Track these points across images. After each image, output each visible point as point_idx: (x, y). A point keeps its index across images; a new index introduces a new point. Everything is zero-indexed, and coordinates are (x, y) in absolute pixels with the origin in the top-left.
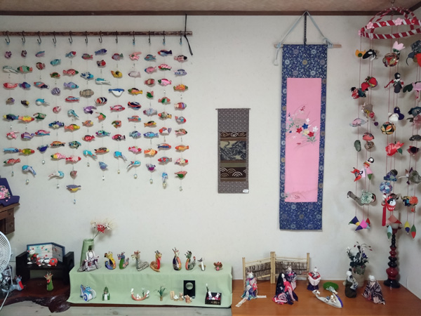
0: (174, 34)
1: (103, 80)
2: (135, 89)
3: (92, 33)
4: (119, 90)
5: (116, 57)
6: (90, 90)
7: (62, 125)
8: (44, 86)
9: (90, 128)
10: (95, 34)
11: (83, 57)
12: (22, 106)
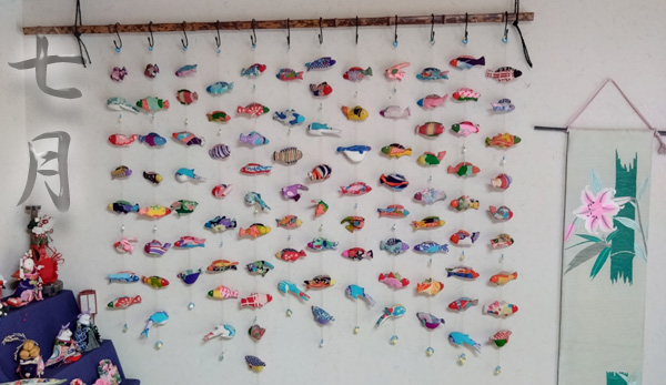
0: (491, 18)
1: (325, 126)
2: (396, 145)
3: (301, 22)
4: (360, 149)
5: (355, 74)
6: (295, 149)
7: (231, 225)
8: (196, 141)
9: (293, 232)
10: (309, 24)
11: (278, 76)
12: (147, 183)
